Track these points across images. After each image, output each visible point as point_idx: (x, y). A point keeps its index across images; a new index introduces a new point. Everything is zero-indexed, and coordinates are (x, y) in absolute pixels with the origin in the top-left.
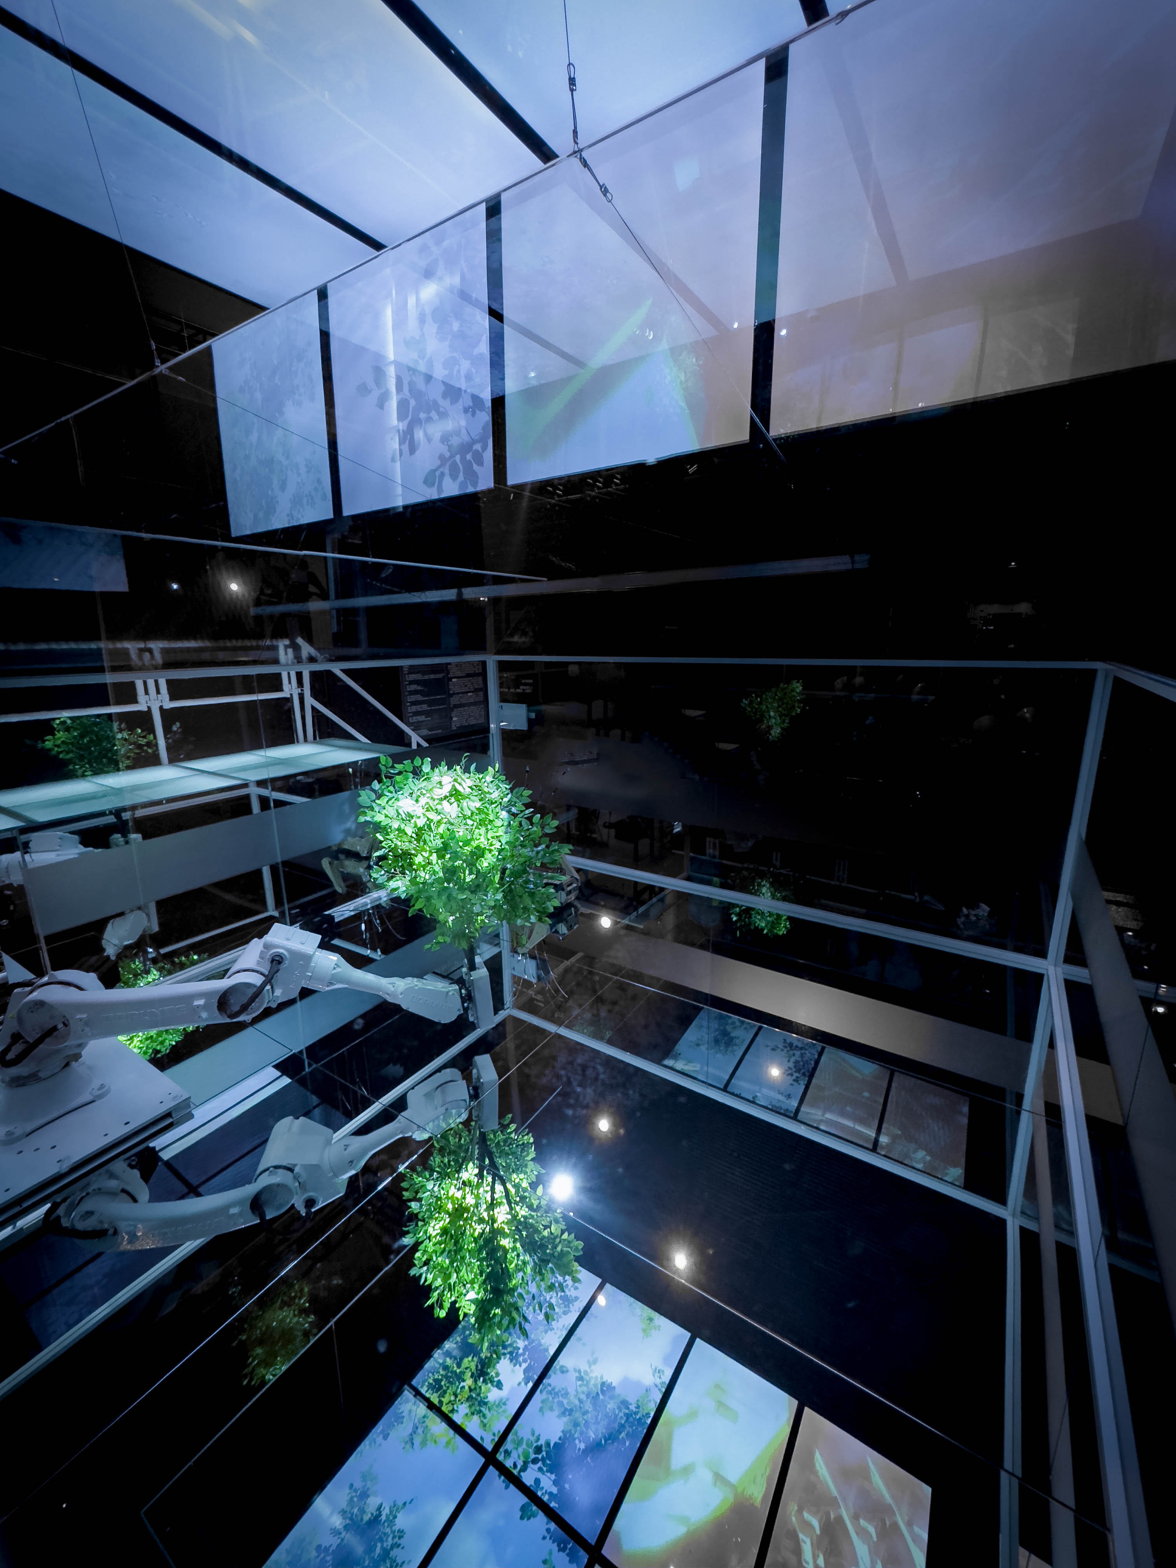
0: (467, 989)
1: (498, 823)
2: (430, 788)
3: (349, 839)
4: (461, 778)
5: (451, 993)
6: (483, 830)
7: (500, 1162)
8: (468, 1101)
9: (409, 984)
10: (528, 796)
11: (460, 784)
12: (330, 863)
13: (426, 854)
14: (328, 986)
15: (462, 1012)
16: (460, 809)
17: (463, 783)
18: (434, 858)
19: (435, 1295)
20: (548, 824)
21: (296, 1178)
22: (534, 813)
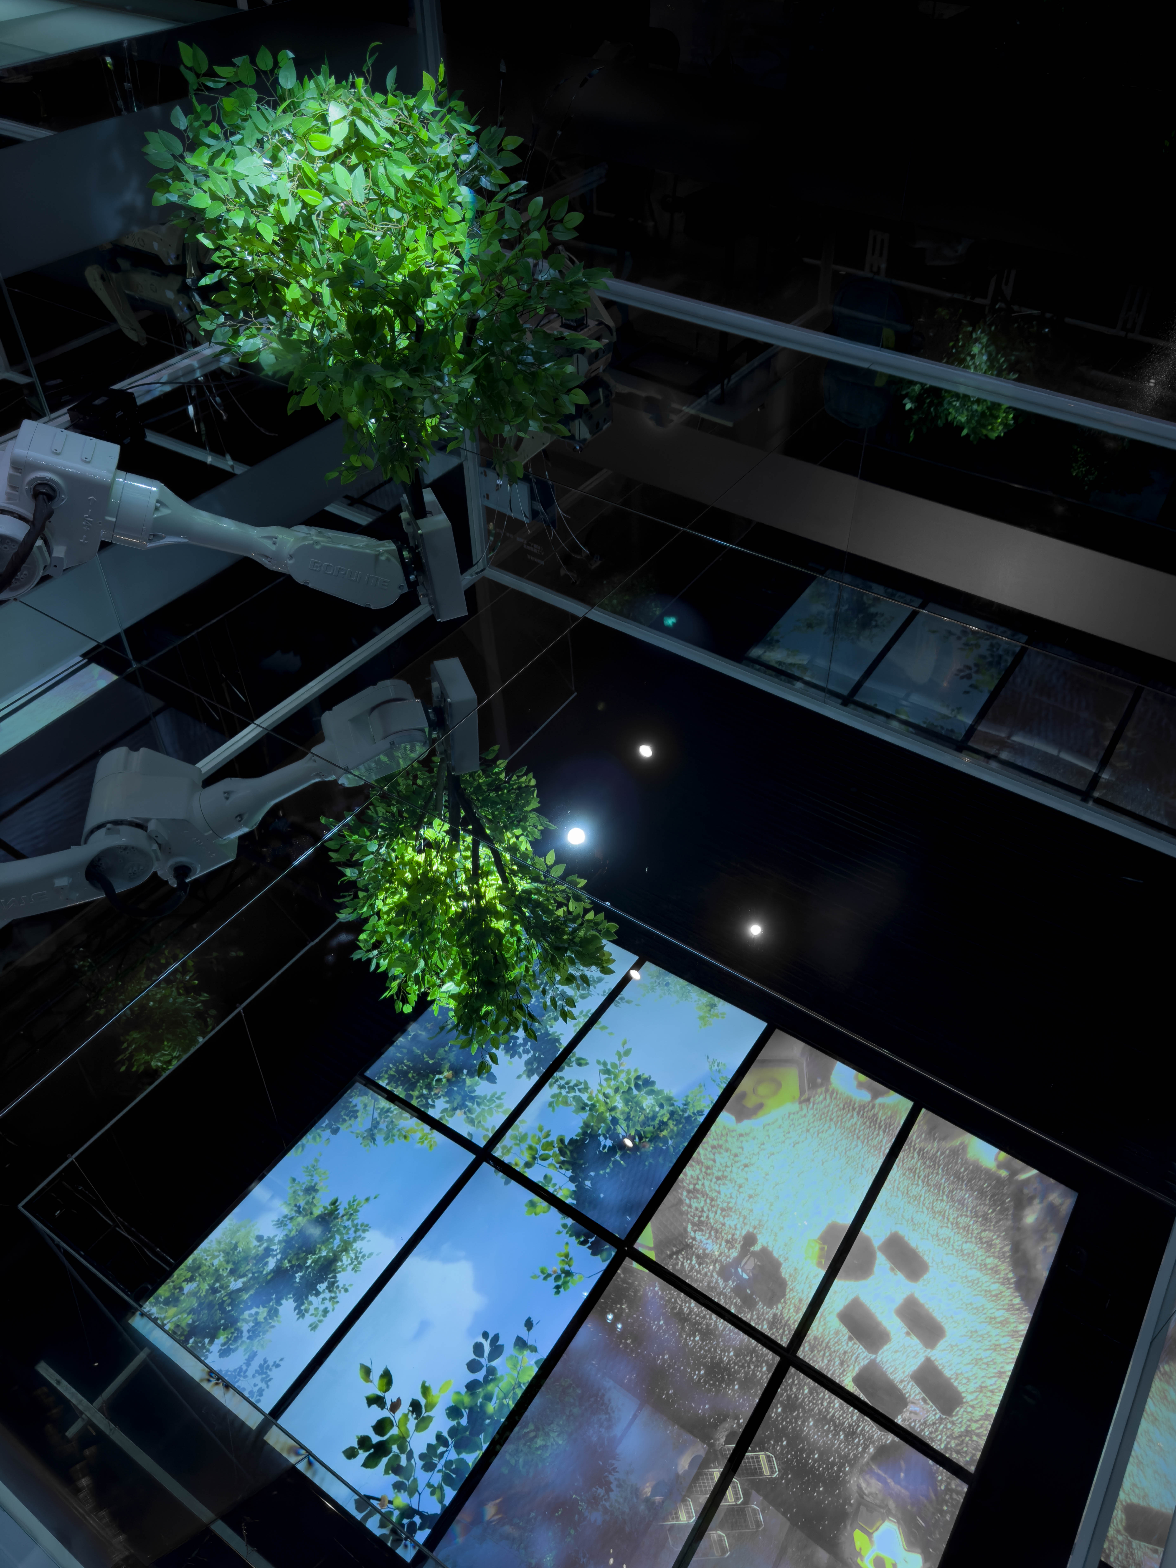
0: (411, 550)
1: (454, 214)
2: (301, 131)
3: (135, 229)
4: (368, 105)
5: (383, 558)
6: (422, 230)
7: (483, 813)
8: (427, 730)
9: (304, 539)
10: (512, 151)
11: (367, 122)
12: (102, 278)
13: (308, 284)
14: (150, 541)
15: (406, 590)
16: (370, 184)
17: (375, 121)
18: (325, 291)
19: (395, 985)
20: (561, 221)
21: (152, 838)
22: (530, 192)
